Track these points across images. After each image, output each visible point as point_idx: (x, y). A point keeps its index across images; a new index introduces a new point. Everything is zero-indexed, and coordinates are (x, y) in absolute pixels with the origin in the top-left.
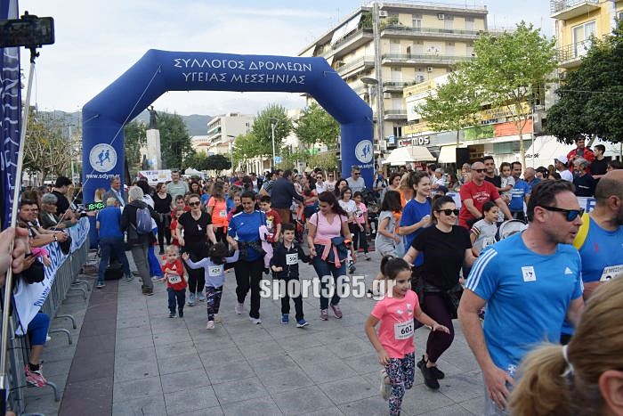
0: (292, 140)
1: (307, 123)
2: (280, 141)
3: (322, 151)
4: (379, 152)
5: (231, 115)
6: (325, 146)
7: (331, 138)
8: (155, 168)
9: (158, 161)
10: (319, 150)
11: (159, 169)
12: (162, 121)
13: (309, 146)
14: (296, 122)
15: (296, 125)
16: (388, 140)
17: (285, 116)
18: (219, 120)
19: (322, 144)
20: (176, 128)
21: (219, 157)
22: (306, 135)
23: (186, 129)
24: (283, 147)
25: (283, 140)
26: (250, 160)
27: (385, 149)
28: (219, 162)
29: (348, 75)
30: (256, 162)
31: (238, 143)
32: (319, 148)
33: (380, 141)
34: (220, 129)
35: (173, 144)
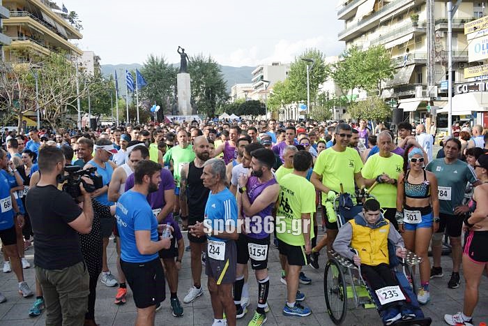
0: (329, 87)
1: (347, 67)
2: (316, 87)
3: (361, 97)
4: (429, 99)
5: (273, 64)
6: (365, 92)
7: (372, 83)
8: (185, 113)
9: (187, 105)
10: (358, 96)
11: (188, 114)
12: (196, 65)
13: (347, 92)
14: (335, 66)
15: (334, 70)
16: (439, 86)
17: (322, 62)
18: (262, 68)
19: (361, 90)
20: (210, 72)
21: (256, 103)
22: (344, 81)
23: (221, 73)
24: (319, 93)
25: (320, 86)
26: (288, 106)
27: (436, 96)
28: (255, 108)
29: (393, 14)
30: (293, 107)
31: (276, 89)
32: (358, 95)
33: (430, 87)
34: (262, 77)
35: (207, 88)
